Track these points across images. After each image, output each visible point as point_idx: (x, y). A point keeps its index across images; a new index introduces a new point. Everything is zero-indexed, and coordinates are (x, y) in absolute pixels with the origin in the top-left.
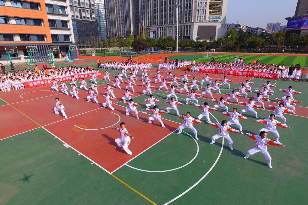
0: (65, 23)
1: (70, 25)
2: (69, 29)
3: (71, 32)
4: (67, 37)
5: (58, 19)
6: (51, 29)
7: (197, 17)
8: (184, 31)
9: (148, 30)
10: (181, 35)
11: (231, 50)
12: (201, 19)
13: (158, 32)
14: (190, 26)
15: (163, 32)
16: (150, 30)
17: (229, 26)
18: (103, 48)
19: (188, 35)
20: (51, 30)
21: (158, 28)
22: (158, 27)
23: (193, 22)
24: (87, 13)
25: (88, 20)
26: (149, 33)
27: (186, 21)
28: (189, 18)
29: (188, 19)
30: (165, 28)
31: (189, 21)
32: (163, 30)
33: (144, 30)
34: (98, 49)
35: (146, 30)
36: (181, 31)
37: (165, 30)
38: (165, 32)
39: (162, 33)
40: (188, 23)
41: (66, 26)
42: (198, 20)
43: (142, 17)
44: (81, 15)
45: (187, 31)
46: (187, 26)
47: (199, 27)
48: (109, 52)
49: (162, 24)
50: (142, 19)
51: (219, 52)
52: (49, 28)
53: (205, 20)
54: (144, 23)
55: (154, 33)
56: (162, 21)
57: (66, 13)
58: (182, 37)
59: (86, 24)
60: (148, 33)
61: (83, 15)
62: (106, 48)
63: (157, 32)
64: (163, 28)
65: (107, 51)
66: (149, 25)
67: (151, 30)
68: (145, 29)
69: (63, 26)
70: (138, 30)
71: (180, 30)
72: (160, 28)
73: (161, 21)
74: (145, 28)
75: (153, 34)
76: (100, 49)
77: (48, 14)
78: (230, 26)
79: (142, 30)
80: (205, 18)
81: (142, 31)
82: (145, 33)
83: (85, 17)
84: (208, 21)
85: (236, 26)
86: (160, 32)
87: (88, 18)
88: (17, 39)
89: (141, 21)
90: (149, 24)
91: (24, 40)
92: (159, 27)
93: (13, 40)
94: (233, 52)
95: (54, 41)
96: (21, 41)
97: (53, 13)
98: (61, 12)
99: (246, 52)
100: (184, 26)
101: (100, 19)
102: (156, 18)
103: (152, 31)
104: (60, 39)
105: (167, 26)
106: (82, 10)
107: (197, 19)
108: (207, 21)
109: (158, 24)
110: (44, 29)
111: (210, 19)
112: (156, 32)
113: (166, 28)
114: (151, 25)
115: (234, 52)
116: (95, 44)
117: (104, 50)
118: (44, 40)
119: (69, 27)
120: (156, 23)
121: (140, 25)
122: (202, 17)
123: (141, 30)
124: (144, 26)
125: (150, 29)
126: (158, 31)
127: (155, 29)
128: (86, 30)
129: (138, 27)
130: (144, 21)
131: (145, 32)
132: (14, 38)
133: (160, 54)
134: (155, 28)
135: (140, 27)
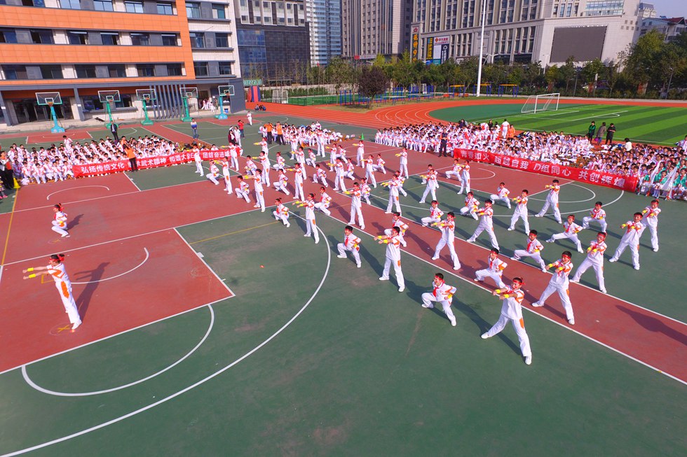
0: (222, 39)
1: (233, 42)
2: (231, 50)
3: (234, 56)
4: (225, 66)
5: (210, 30)
6: (193, 51)
7: (553, 6)
8: (518, 42)
9: (431, 41)
10: (509, 52)
11: (622, 93)
12: (566, 10)
13: (453, 47)
14: (533, 28)
15: (464, 46)
16: (435, 42)
17: (647, 24)
18: (315, 86)
19: (527, 51)
20: (194, 54)
21: (453, 36)
22: (453, 33)
23: (543, 20)
24: (287, 11)
25: (288, 25)
26: (433, 47)
27: (525, 17)
28: (534, 9)
29: (530, 12)
30: (470, 34)
31: (533, 16)
32: (465, 41)
33: (421, 41)
34: (304, 87)
35: (426, 40)
36: (510, 43)
37: (470, 41)
38: (470, 45)
39: (462, 47)
40: (529, 22)
41: (225, 43)
42: (555, 13)
43: (419, 12)
44: (274, 14)
45: (525, 42)
46: (526, 29)
47: (559, 33)
48: (326, 93)
49: (465, 25)
50: (419, 17)
51: (589, 97)
52: (191, 49)
53: (576, 12)
54: (422, 25)
55: (445, 47)
56: (466, 18)
57: (227, 18)
58: (512, 59)
59: (284, 33)
60: (431, 49)
61: (280, 15)
62: (321, 86)
63: (451, 44)
64: (465, 35)
65: (323, 91)
66: (433, 29)
67: (437, 40)
68: (423, 39)
69: (219, 45)
70: (408, 42)
71: (507, 39)
72: (460, 35)
73: (463, 19)
74: (423, 36)
75: (442, 50)
76: (309, 87)
77: (190, 20)
78: (650, 23)
79: (418, 41)
80: (577, 7)
81: (415, 44)
82: (423, 49)
83: (282, 20)
84: (584, 15)
85: (669, 24)
86: (459, 46)
87: (290, 20)
88: (132, 72)
89: (415, 19)
90: (435, 27)
91: (144, 76)
92: (456, 33)
93: (125, 76)
94: (627, 98)
95: (199, 75)
96: (139, 76)
97: (201, 19)
98: (215, 16)
99: (664, 98)
100: (519, 30)
101: (330, 18)
102: (452, 13)
103: (439, 44)
104: (211, 71)
105: (474, 30)
106: (277, 5)
107: (554, 10)
108: (581, 15)
109: (454, 26)
110: (183, 53)
111: (591, 10)
112: (448, 45)
113: (473, 34)
114: (438, 28)
115: (629, 98)
116: (297, 78)
117: (317, 89)
118: (180, 73)
119: (230, 46)
120: (451, 25)
121: (412, 29)
122: (568, 6)
123: (414, 41)
124: (421, 31)
125: (435, 38)
126: (453, 43)
127: (445, 37)
128: (283, 47)
129: (408, 34)
130: (424, 19)
131: (423, 46)
132: (126, 70)
133: (432, 102)
134: (448, 37)
135: (413, 35)
